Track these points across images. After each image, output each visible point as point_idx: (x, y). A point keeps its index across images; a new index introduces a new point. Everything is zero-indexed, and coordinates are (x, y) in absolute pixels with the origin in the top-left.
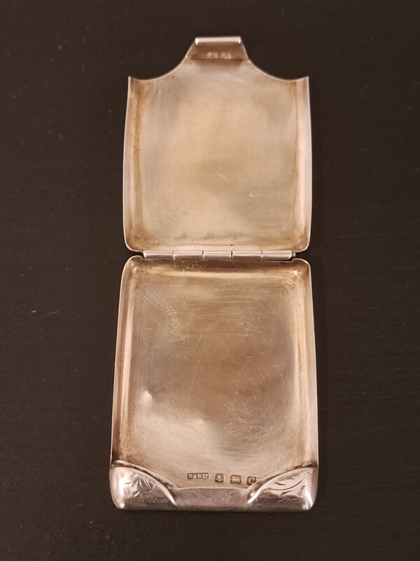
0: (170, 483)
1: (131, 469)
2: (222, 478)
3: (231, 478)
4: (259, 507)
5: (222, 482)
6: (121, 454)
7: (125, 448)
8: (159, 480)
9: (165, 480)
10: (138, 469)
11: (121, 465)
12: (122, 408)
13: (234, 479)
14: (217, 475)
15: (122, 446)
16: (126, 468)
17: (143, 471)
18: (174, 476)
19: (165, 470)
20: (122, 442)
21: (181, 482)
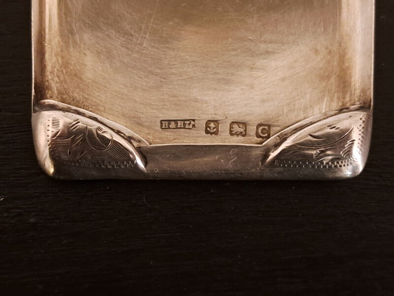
0: (136, 136)
1: (70, 114)
2: (217, 127)
3: (231, 127)
4: (279, 173)
5: (216, 133)
6: (49, 88)
7: (56, 79)
8: (118, 132)
9: (128, 132)
10: (83, 115)
11: (53, 107)
12: (47, 12)
13: (236, 128)
14: (209, 122)
15: (49, 76)
16: (61, 113)
17: (90, 118)
18: (140, 124)
19: (123, 115)
20: (49, 68)
21: (149, 134)
